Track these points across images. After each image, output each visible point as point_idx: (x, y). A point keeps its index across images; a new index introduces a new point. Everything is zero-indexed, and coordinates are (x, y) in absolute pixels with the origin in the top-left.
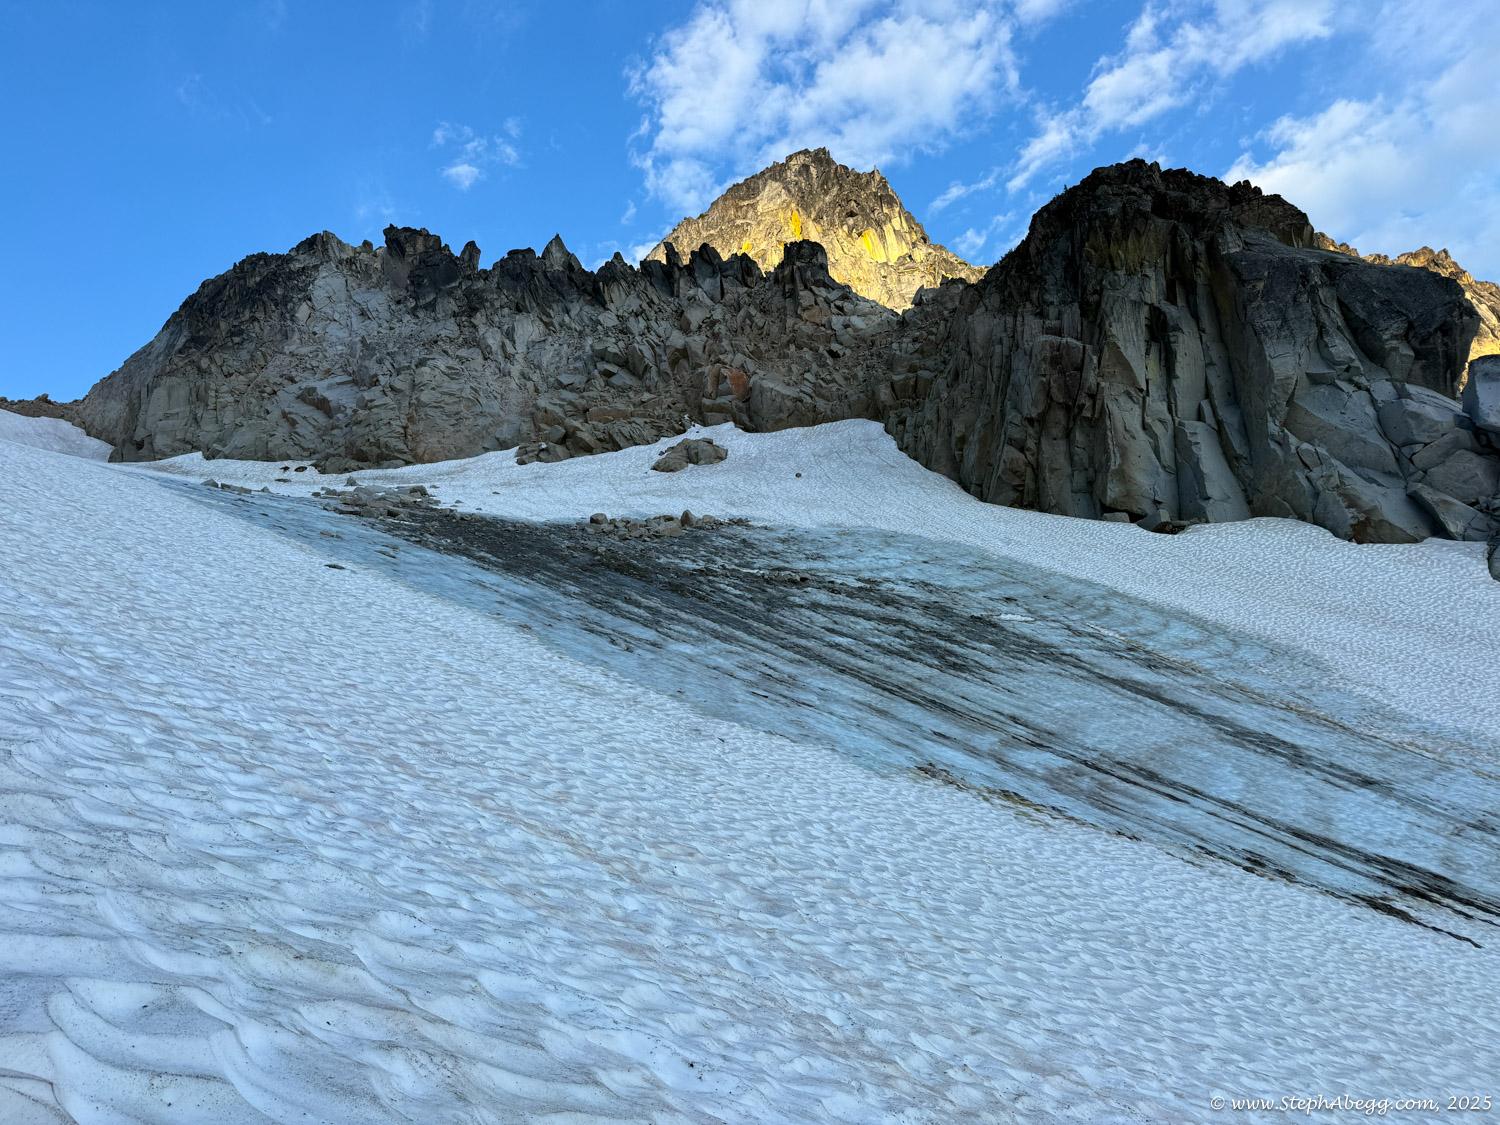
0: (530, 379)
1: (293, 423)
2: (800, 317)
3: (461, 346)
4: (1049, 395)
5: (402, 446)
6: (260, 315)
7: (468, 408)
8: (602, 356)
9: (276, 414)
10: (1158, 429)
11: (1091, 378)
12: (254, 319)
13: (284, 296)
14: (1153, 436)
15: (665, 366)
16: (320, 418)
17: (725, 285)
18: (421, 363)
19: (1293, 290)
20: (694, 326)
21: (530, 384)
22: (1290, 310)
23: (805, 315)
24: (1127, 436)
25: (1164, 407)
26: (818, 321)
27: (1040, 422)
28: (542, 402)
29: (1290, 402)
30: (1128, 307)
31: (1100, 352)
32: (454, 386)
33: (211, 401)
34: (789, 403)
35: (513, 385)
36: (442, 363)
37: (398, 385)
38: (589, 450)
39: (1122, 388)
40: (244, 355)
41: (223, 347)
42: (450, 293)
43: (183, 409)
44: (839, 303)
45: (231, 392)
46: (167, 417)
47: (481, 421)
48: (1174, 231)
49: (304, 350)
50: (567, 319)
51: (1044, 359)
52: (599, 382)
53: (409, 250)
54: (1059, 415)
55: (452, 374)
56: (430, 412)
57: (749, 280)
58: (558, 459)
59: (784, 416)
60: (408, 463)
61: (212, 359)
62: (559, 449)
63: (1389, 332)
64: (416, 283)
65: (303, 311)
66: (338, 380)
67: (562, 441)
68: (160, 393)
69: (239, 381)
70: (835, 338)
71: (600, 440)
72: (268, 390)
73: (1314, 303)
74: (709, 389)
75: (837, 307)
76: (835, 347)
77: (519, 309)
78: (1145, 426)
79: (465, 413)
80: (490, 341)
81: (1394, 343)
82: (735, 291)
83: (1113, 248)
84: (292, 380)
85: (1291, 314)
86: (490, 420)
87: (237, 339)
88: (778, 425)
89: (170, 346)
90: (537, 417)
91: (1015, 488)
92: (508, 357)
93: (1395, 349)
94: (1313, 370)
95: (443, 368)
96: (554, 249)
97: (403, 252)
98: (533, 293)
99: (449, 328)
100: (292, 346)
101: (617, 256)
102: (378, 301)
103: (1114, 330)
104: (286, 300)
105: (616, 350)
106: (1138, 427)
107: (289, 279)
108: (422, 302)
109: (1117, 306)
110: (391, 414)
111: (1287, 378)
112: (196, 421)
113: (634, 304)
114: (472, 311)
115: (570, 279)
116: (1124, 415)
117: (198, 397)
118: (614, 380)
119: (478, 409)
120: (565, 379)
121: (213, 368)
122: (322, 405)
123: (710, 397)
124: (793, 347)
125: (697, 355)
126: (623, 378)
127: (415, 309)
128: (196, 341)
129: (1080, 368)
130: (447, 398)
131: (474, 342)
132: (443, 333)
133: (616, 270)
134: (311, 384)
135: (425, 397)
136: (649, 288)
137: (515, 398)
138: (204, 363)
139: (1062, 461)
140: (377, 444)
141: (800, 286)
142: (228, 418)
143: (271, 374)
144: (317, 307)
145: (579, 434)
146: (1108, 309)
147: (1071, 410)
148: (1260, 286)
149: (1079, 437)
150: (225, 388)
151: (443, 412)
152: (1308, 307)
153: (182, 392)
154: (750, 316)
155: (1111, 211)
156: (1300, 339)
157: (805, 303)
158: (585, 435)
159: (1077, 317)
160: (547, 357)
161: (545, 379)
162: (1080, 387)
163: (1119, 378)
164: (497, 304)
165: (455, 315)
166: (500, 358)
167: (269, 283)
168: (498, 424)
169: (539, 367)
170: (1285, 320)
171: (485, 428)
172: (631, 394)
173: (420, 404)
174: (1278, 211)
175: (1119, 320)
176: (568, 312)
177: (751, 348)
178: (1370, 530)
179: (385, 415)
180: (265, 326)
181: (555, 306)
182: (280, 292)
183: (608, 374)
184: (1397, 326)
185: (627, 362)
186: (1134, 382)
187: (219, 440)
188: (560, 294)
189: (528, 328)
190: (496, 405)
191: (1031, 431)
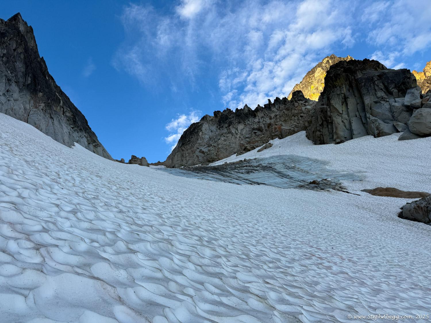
0: (241, 138)
1: (198, 157)
2: (295, 109)
3: (228, 134)
4: (322, 119)
5: (216, 158)
6: (193, 136)
7: (228, 147)
8: (254, 129)
9: (195, 156)
10: (345, 121)
11: (329, 113)
12: (192, 137)
13: (197, 131)
14: (344, 123)
15: (267, 128)
16: (203, 155)
17: (280, 106)
18: (219, 139)
19: (370, 83)
20: (272, 118)
21: (241, 139)
22: (369, 88)
23: (296, 109)
24: (338, 124)
25: (346, 116)
26: (299, 109)
27: (322, 125)
28: (242, 142)
29: (371, 109)
30: (336, 96)
31: (330, 107)
32: (225, 143)
33: (184, 156)
34: (288, 131)
35: (237, 140)
36: (223, 139)
37: (215, 145)
38: (249, 150)
39: (336, 114)
40: (190, 145)
41: (187, 144)
42: (226, 123)
43: (180, 159)
44: (304, 104)
45: (188, 153)
46: (177, 161)
47: (231, 149)
48: (347, 76)
49: (201, 142)
50: (249, 122)
51: (320, 112)
52: (254, 135)
53: (218, 116)
54: (325, 123)
55: (225, 140)
56: (221, 149)
57: (286, 103)
58: (244, 153)
59: (287, 134)
60: (218, 161)
61: (184, 148)
62: (244, 152)
63: (391, 88)
64: (220, 122)
65: (201, 133)
66: (206, 146)
67: (244, 150)
68: (176, 156)
69: (189, 151)
70: (302, 112)
71: (252, 148)
72: (194, 151)
73: (374, 85)
74: (273, 131)
75: (304, 105)
76: (302, 115)
77: (239, 123)
78: (342, 121)
79: (228, 148)
80: (233, 131)
81: (393, 89)
82: (282, 106)
83: (335, 83)
84: (198, 148)
85: (369, 89)
86: (233, 148)
87: (189, 142)
88: (286, 136)
89: (179, 146)
90: (241, 145)
91: (319, 140)
92: (237, 134)
93: (393, 91)
94: (375, 100)
95: (223, 140)
96: (245, 108)
97: (217, 116)
98: (242, 118)
99: (225, 131)
100: (199, 141)
101: (259, 105)
102: (214, 128)
103: (332, 102)
104: (198, 132)
105: (256, 127)
106: (341, 121)
107: (198, 127)
108: (221, 126)
109: (333, 96)
110: (214, 151)
111: (368, 104)
112: (182, 160)
113: (262, 115)
114: (229, 125)
115: (249, 113)
116: (337, 120)
117: (182, 156)
118: (257, 134)
119: (230, 147)
120: (247, 136)
121: (185, 149)
122: (203, 152)
123: (274, 133)
124: (293, 117)
125: (272, 124)
126: (259, 133)
127: (220, 128)
128: (183, 144)
129: (326, 112)
130: (224, 146)
131: (230, 132)
132: (224, 132)
133: (259, 108)
134: (201, 149)
135: (220, 146)
136: (266, 111)
137: (237, 143)
138: (183, 149)
139: (327, 133)
140: (212, 158)
141: (295, 102)
142: (188, 159)
143: (195, 148)
144: (203, 132)
145: (247, 147)
146: (331, 98)
147: (327, 121)
148: (363, 84)
149: (329, 126)
150: (187, 153)
151: (224, 149)
152: (373, 86)
153: (180, 155)
154: (284, 112)
155: (331, 76)
156: (371, 94)
157: (296, 106)
158: (248, 148)
159: (326, 100)
160: (244, 132)
161: (244, 137)
162: (327, 116)
163: (335, 112)
164: (235, 123)
165: (226, 127)
166: (235, 135)
167: (194, 129)
168: (234, 149)
169: (242, 135)
170: (368, 91)
171: (232, 150)
172: (260, 136)
173: (219, 148)
174: (373, 63)
175: (334, 99)
176: (249, 120)
177: (284, 119)
178: (381, 134)
179: (212, 152)
180: (194, 139)
181: (246, 120)
182: (196, 131)
183: (255, 133)
184: (393, 86)
185: (259, 129)
186: (338, 112)
187: (186, 164)
188: (247, 117)
189: (241, 127)
190: (234, 145)
191: (321, 127)
